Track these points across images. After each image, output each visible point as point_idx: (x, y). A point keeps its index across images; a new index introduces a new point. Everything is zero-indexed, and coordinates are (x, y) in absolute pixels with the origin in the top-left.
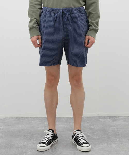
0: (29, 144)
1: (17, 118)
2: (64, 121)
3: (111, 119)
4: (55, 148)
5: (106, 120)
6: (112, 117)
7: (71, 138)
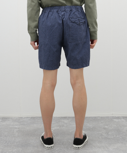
1: (32, 118)
3: (125, 119)
5: (120, 120)
6: (126, 117)
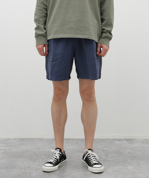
0: (34, 165)
1: (20, 139)
2: (74, 142)
3: (127, 141)
4: (63, 169)
5: (121, 142)
6: (129, 139)
7: (81, 160)
